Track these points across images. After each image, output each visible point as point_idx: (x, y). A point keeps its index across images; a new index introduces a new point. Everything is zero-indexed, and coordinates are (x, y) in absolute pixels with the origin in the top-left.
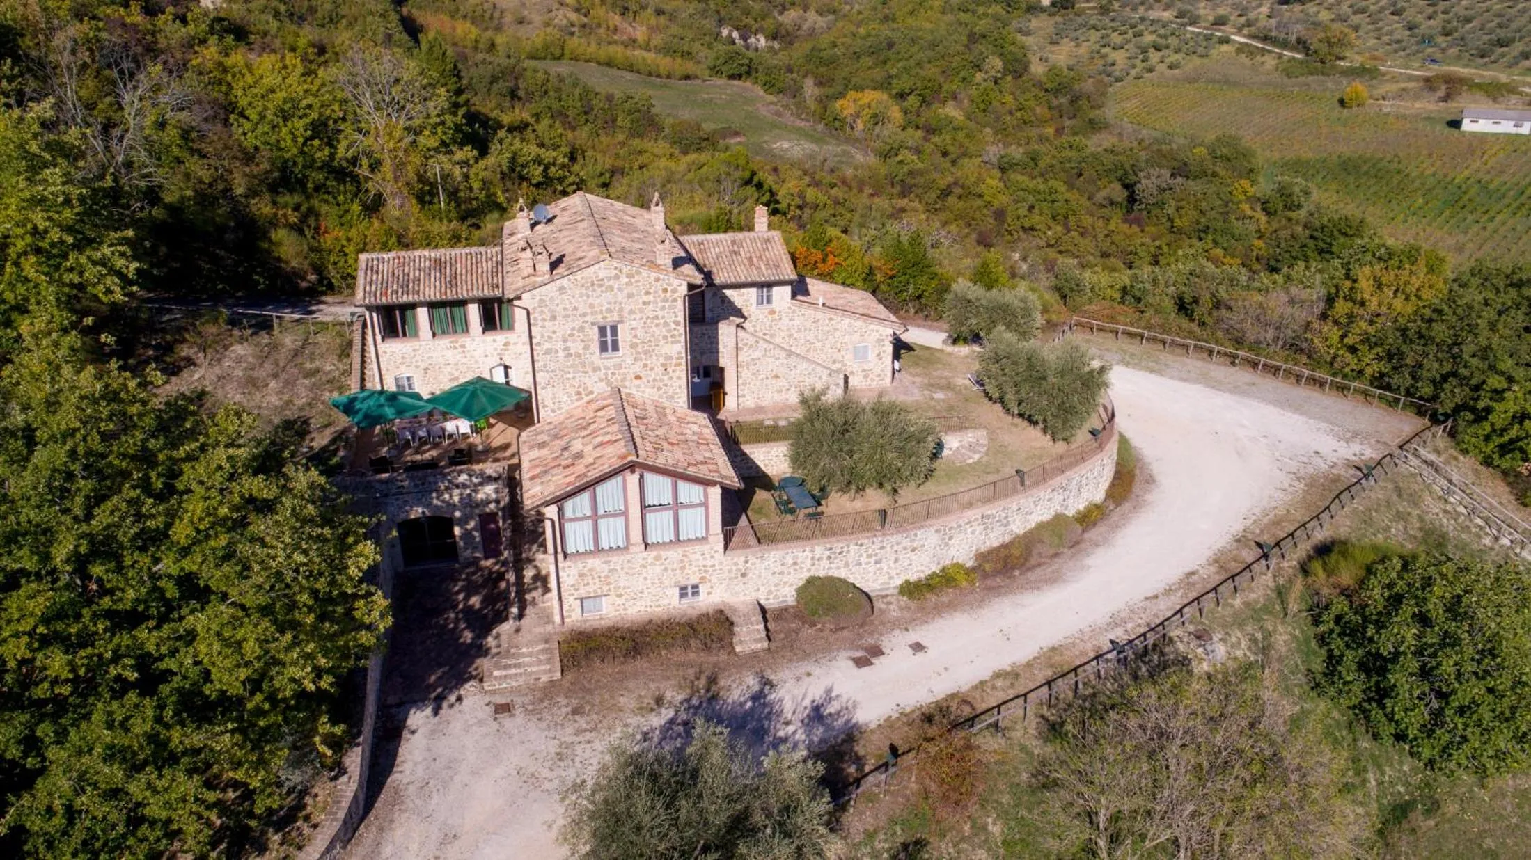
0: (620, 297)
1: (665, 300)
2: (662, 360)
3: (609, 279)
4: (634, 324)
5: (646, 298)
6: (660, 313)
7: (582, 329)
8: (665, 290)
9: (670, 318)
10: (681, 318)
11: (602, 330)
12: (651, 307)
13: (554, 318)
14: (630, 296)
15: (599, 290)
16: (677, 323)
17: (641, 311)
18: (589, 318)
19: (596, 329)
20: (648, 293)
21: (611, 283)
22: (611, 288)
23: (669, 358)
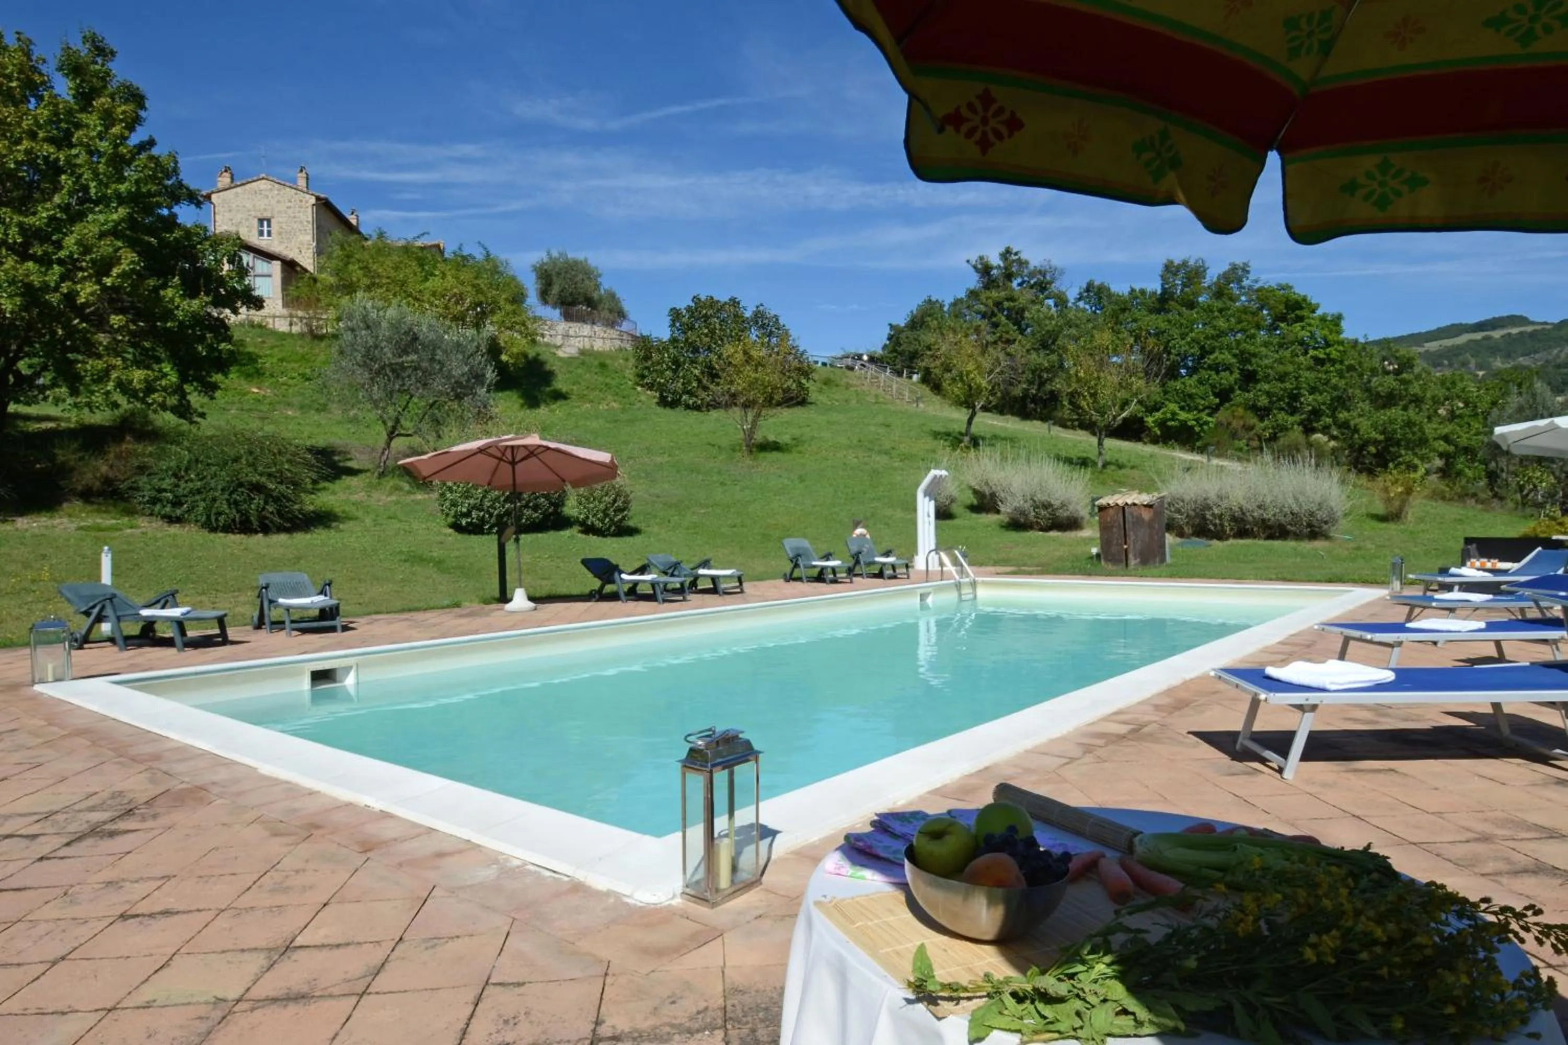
0: (273, 202)
1: (301, 207)
2: (298, 245)
3: (266, 190)
4: (281, 220)
5: (289, 204)
6: (297, 215)
7: (247, 220)
8: (301, 201)
9: (302, 217)
10: (310, 219)
11: (261, 221)
12: (292, 210)
13: (230, 211)
14: (278, 202)
15: (259, 197)
16: (308, 222)
17: (286, 212)
18: (253, 213)
19: (256, 220)
20: (290, 201)
21: (267, 193)
22: (267, 197)
23: (302, 243)
